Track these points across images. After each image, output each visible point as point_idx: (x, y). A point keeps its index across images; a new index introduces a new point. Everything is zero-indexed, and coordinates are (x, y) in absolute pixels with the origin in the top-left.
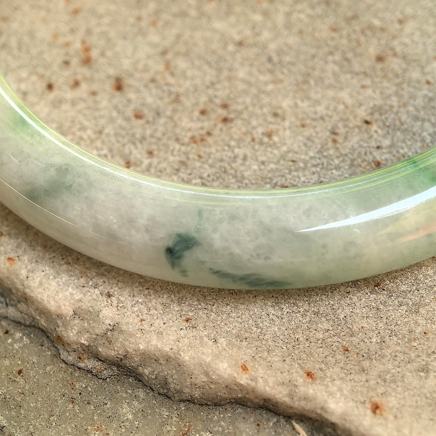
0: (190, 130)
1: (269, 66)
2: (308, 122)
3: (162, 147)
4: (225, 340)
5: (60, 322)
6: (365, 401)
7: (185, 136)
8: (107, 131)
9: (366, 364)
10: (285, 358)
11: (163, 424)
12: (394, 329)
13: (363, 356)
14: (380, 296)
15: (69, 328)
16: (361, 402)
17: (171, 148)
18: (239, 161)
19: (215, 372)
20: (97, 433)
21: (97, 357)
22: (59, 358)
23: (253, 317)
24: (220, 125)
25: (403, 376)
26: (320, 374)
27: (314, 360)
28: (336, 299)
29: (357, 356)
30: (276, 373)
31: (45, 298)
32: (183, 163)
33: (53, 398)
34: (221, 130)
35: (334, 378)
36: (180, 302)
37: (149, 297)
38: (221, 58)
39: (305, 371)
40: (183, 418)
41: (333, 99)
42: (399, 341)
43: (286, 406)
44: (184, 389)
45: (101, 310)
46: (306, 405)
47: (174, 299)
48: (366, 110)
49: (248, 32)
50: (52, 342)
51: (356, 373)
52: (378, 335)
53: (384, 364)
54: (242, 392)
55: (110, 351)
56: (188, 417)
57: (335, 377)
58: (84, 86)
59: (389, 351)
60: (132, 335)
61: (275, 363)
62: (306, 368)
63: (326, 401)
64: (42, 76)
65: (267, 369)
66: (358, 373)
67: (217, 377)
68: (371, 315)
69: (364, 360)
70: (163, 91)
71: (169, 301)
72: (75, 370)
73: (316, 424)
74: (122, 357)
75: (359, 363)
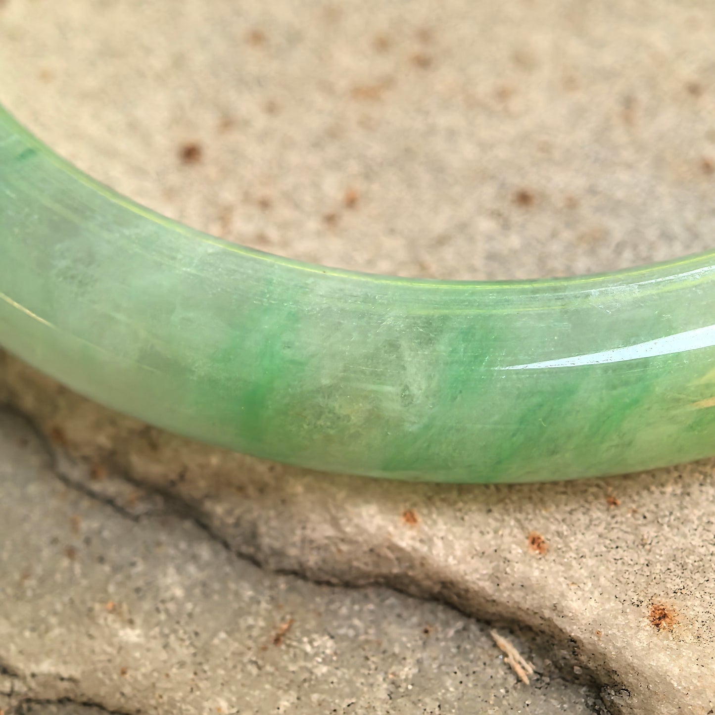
6: (641, 602)
9: (649, 532)
10: (492, 507)
11: (241, 613)
13: (645, 517)
16: (632, 604)
26: (557, 542)
27: (547, 515)
29: (633, 516)
30: (471, 533)
35: (584, 552)
39: (527, 535)
40: (280, 605)
43: (484, 598)
44: (288, 548)
46: (524, 599)
51: (628, 547)
52: (679, 480)
53: (684, 536)
54: (400, 564)
56: (290, 603)
57: (586, 551)
59: (698, 513)
61: (470, 513)
62: (530, 528)
63: (562, 595)
65: (454, 523)
66: (632, 548)
67: (354, 530)
69: (645, 525)
73: (539, 640)
74: (175, 477)
75: (636, 529)
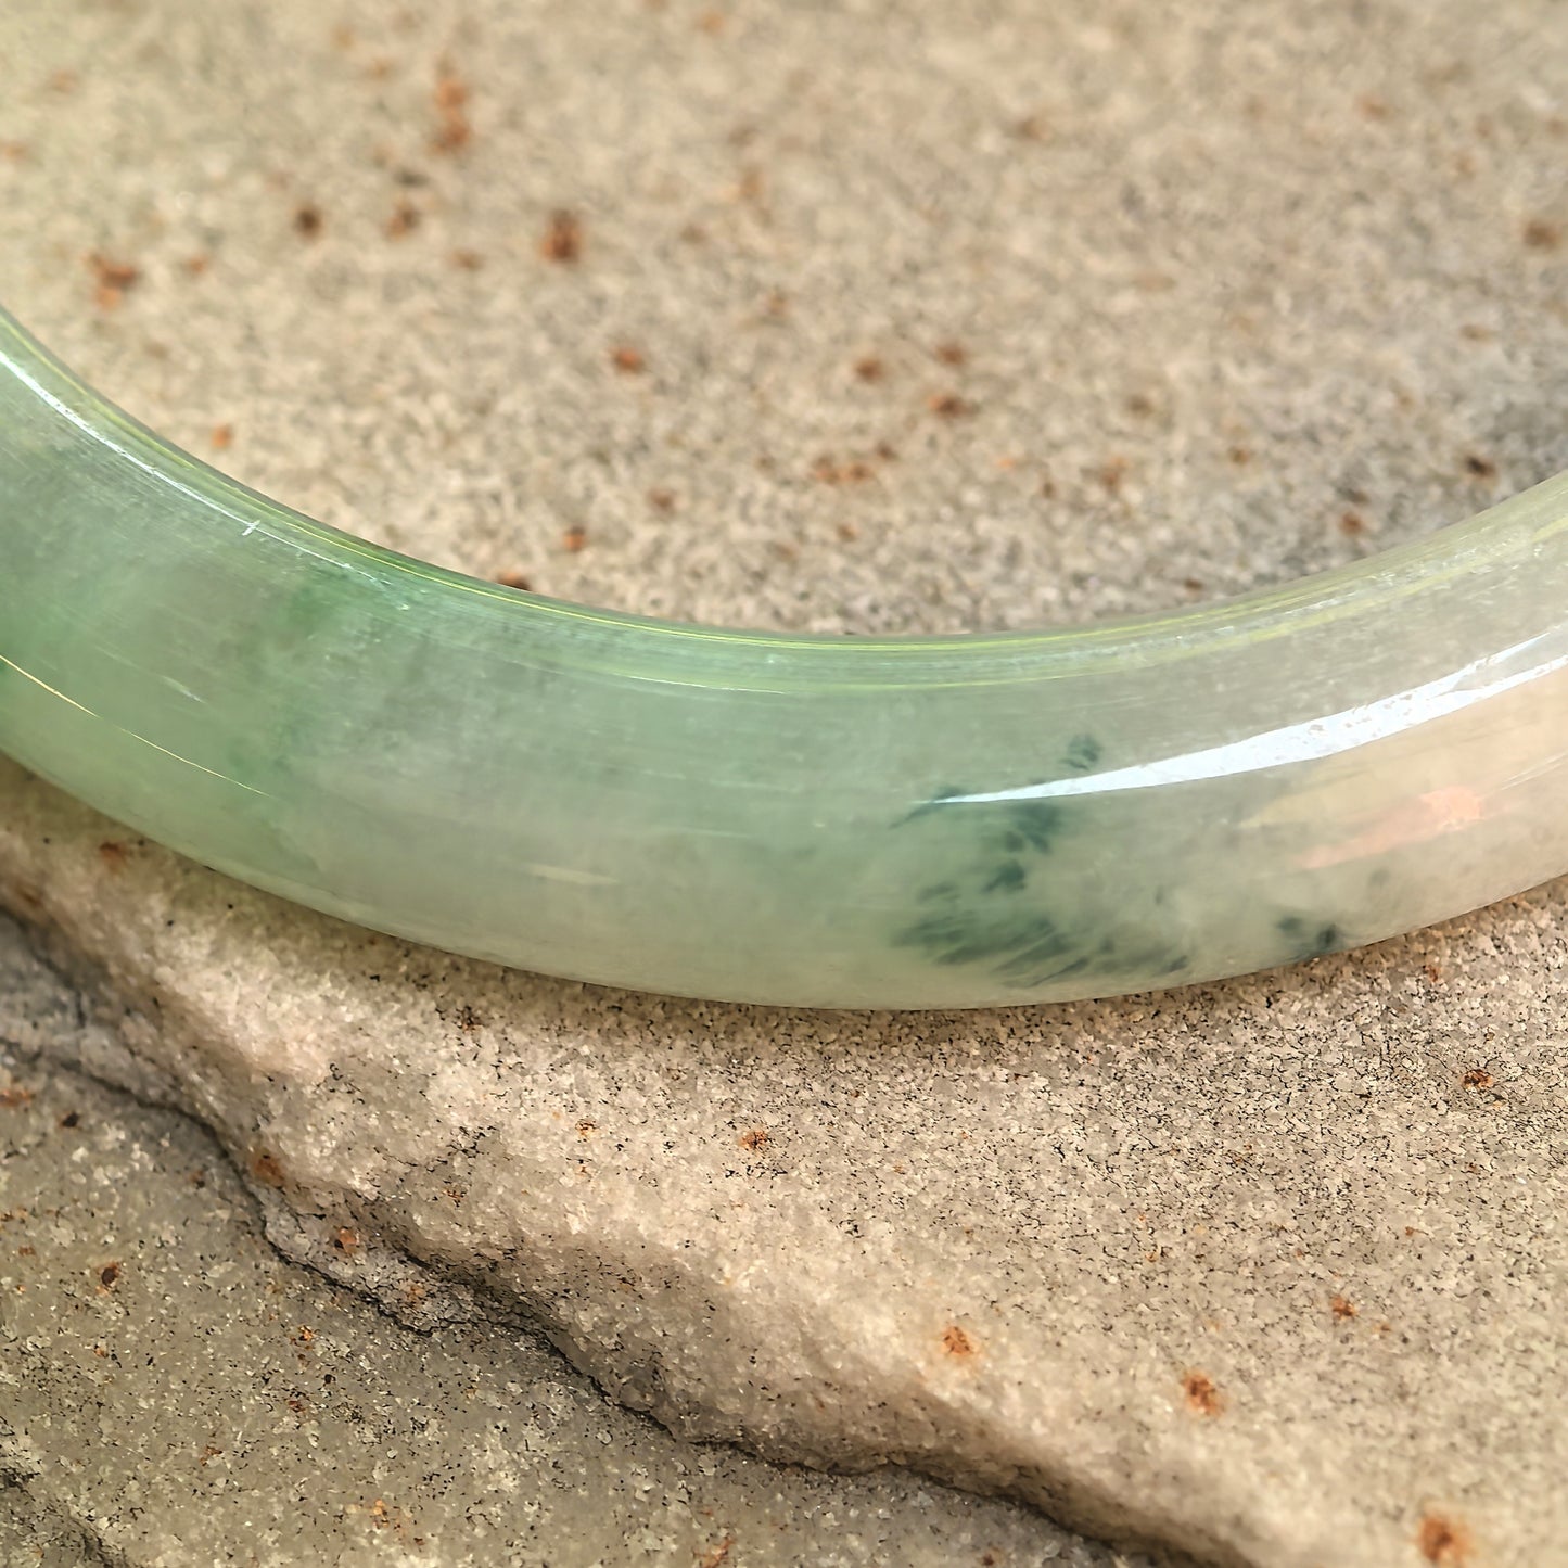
0: (814, 431)
1: (1128, 224)
2: (1258, 442)
3: (707, 486)
4: (892, 1230)
5: (279, 1101)
6: (1401, 1511)
7: (797, 453)
8: (506, 405)
9: (1413, 1369)
10: (1114, 1321)
11: (630, 1525)
12: (1527, 1249)
13: (1405, 1340)
14: (1484, 1120)
15: (309, 1128)
16: (1386, 1514)
17: (740, 492)
18: (992, 565)
19: (844, 1347)
20: (378, 1532)
21: (405, 1247)
22: (258, 1237)
23: (1001, 1151)
24: (929, 425)
25: (1549, 1432)
26: (1238, 1391)
27: (1219, 1336)
28: (1318, 1114)
29: (1382, 1337)
30: (1075, 1373)
31: (231, 1007)
32: (780, 552)
33: (224, 1387)
34: (932, 442)
35: (1291, 1411)
36: (733, 1071)
37: (618, 1042)
38: (950, 178)
39: (1182, 1378)
40: (706, 1510)
41: (1359, 368)
42: (1545, 1297)
43: (1101, 1499)
44: (722, 1398)
45: (438, 1070)
46: (1179, 1502)
47: (712, 1058)
48: (1474, 421)
49: (1056, 91)
50: (240, 1174)
51: (1373, 1400)
52: (1467, 1264)
53: (1481, 1378)
54: (937, 1431)
55: (457, 1228)
56: (725, 1505)
57: (1294, 1407)
58: (434, 232)
59: (1504, 1331)
60: (542, 1178)
61: (1072, 1333)
62: (1188, 1363)
63: (1253, 1497)
64: (280, 181)
65: (1042, 1353)
66: (1381, 1403)
67: (850, 1367)
68: (1444, 1189)
69: (1406, 1356)
70: (727, 278)
71: (690, 1064)
72: (315, 1288)
74: (498, 1255)
75: (1390, 1364)
